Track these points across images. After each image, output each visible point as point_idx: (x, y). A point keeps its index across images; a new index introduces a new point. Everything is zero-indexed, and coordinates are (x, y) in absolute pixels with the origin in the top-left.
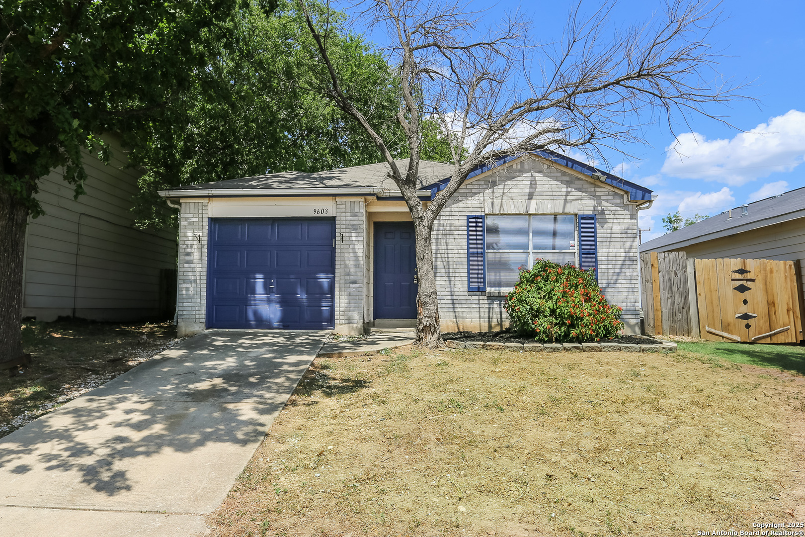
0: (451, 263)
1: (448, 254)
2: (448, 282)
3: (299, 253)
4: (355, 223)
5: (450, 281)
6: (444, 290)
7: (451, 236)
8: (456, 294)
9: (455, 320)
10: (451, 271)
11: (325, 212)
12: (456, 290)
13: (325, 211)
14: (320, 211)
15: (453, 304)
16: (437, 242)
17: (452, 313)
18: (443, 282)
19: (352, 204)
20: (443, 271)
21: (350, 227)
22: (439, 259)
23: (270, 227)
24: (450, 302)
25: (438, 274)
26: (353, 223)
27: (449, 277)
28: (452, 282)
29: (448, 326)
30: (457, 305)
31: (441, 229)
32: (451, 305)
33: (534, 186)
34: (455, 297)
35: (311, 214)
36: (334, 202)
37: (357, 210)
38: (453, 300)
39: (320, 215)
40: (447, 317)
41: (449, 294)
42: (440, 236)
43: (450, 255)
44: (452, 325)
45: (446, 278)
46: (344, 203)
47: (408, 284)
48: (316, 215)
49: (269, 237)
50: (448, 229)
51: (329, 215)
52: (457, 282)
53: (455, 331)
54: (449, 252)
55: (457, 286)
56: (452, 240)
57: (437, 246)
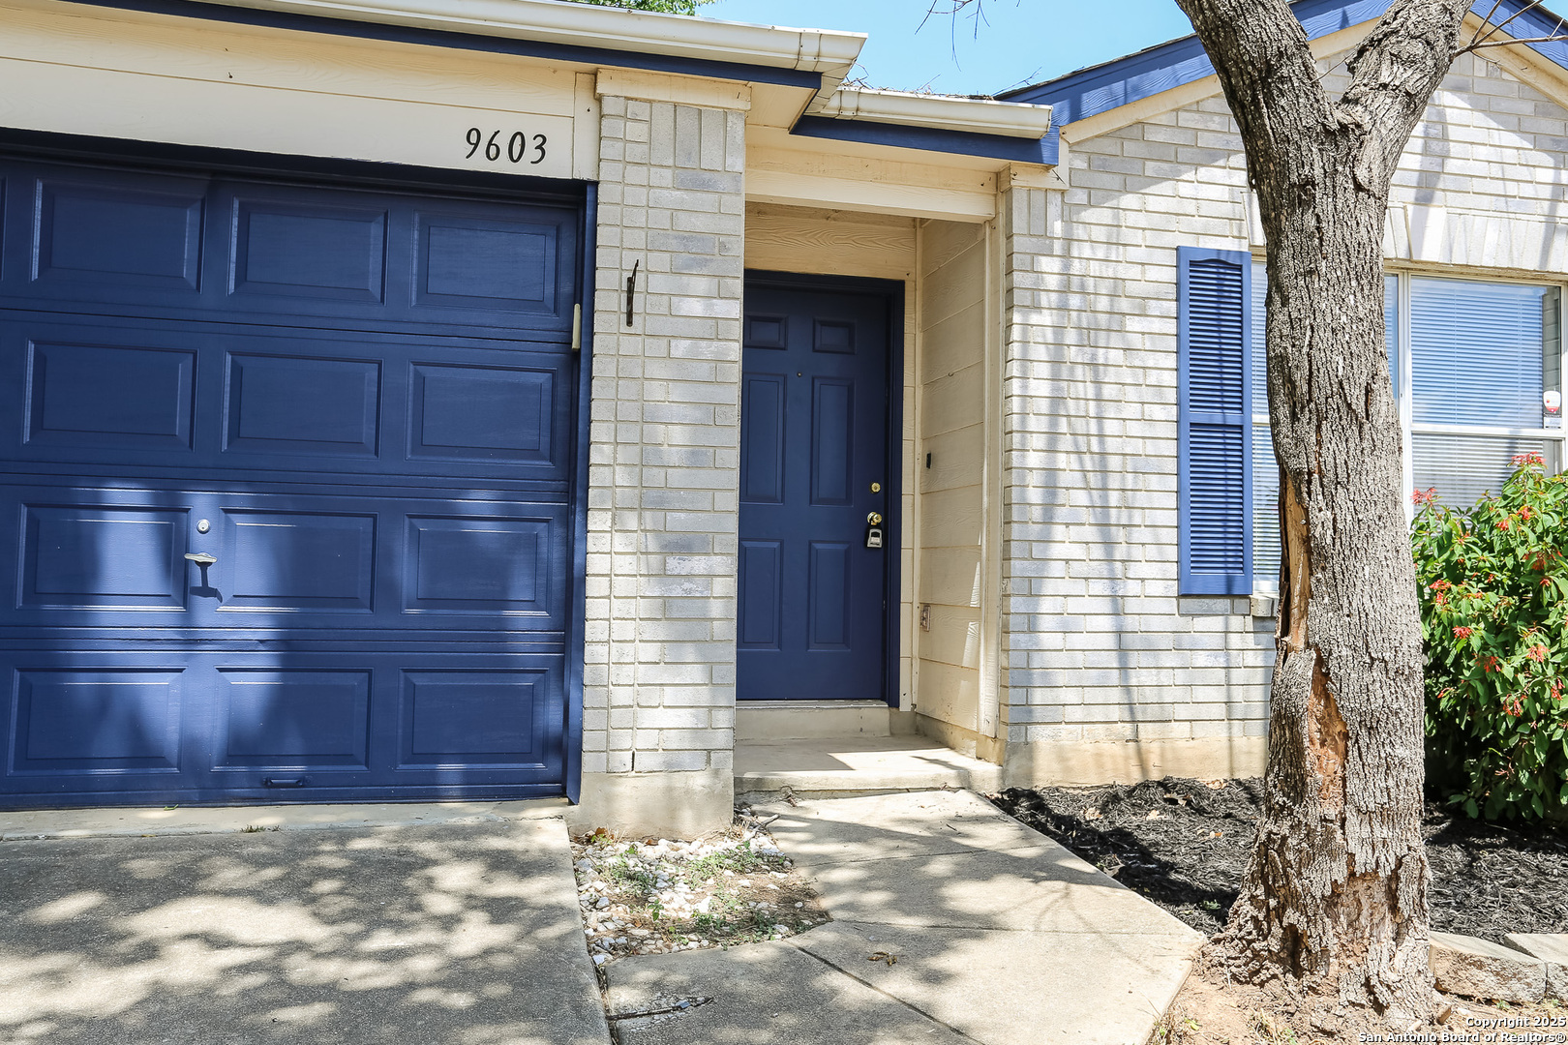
0: (1114, 463)
1: (1100, 418)
2: (1097, 552)
3: (372, 372)
4: (699, 223)
5: (1108, 544)
6: (1079, 587)
7: (1115, 340)
8: (1131, 605)
9: (1127, 730)
10: (1114, 498)
11: (532, 153)
12: (1133, 588)
13: (531, 144)
14: (503, 142)
15: (1122, 650)
16: (1056, 362)
17: (1116, 695)
18: (1077, 551)
19: (687, 122)
20: (1081, 498)
21: (673, 244)
22: (1066, 443)
23: (191, 217)
24: (1109, 641)
25: (1061, 514)
26: (686, 222)
27: (1104, 525)
28: (1120, 552)
29: (1099, 755)
30: (1134, 659)
31: (1075, 301)
32: (1112, 660)
33: (1435, 146)
34: (1131, 623)
35: (450, 155)
36: (585, 101)
37: (711, 157)
38: (1119, 633)
39: (503, 166)
40: (1098, 714)
41: (1105, 606)
42: (1071, 336)
43: (1111, 427)
44: (1117, 749)
45: (1090, 533)
46: (642, 111)
47: (841, 547)
48: (479, 163)
49: (188, 272)
50: (1103, 303)
51: (557, 166)
52: (1137, 552)
53: (1128, 775)
54: (1110, 411)
55: (1135, 570)
56: (1116, 356)
57: (1055, 379)
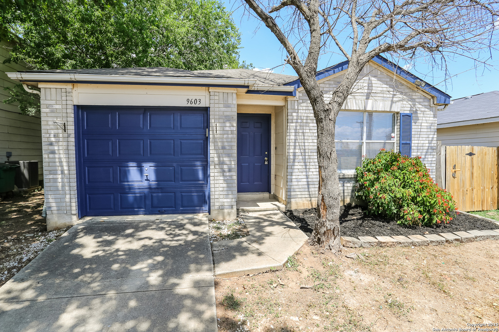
0: (307, 151)
1: (304, 143)
2: (304, 167)
3: (172, 141)
4: (228, 114)
5: (306, 166)
6: (300, 174)
7: (307, 128)
8: (310, 177)
9: (309, 199)
10: (307, 157)
11: (198, 102)
12: (310, 173)
13: (198, 101)
14: (193, 101)
15: (308, 185)
16: (295, 133)
17: (307, 193)
18: (300, 167)
19: (225, 95)
20: (301, 157)
21: (224, 118)
22: (298, 147)
23: (141, 116)
24: (306, 183)
25: (296, 160)
26: (226, 114)
27: (305, 162)
28: (308, 167)
29: (303, 204)
30: (311, 186)
31: (299, 121)
32: (306, 186)
33: (370, 88)
34: (309, 180)
35: (184, 104)
36: (207, 92)
37: (230, 102)
38: (308, 182)
39: (193, 105)
40: (303, 196)
41: (305, 177)
42: (298, 128)
43: (306, 144)
44: (307, 202)
45: (303, 164)
46: (217, 94)
47: (260, 164)
48: (189, 105)
49: (141, 126)
50: (305, 121)
51: (203, 105)
52: (311, 167)
53: (309, 207)
54: (306, 141)
55: (311, 170)
56: (308, 131)
57: (295, 136)
